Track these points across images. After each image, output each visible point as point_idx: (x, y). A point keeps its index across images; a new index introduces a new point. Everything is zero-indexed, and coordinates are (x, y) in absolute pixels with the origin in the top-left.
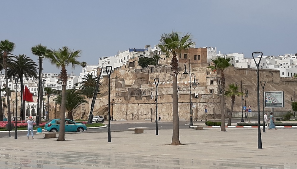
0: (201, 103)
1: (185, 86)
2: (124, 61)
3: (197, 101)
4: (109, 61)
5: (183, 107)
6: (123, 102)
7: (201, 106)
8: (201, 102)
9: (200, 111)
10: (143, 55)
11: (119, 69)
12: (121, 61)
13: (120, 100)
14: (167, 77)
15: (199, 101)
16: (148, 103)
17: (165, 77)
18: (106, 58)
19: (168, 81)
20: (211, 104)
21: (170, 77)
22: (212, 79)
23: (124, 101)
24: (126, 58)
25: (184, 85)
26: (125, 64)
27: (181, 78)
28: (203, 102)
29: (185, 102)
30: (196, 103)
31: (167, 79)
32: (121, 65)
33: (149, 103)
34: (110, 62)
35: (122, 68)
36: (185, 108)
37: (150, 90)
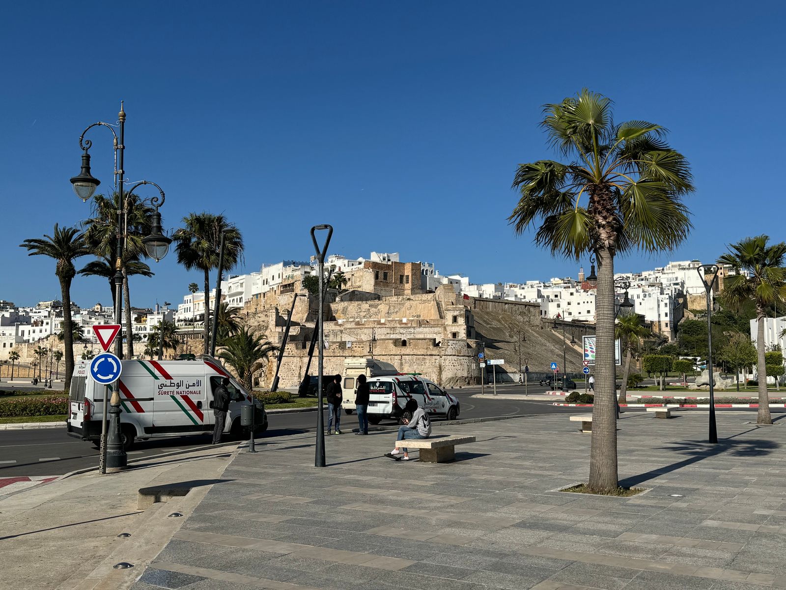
0: (447, 355)
1: (403, 326)
2: (271, 282)
3: (440, 352)
4: (241, 282)
5: (415, 363)
6: (293, 353)
7: (447, 362)
8: (447, 353)
9: (445, 371)
10: (309, 273)
11: (262, 295)
12: (266, 282)
13: (288, 349)
14: (364, 310)
15: (444, 352)
16: (341, 354)
17: (359, 310)
18: (236, 277)
19: (364, 317)
20: (465, 358)
21: (369, 310)
22: (456, 313)
23: (296, 351)
24: (276, 277)
25: (400, 324)
26: (275, 287)
27: (388, 312)
28: (451, 354)
29: (419, 353)
30: (439, 355)
31: (363, 314)
32: (266, 288)
33: (344, 355)
34: (244, 284)
35: (269, 294)
36: (418, 364)
37: (339, 333)
